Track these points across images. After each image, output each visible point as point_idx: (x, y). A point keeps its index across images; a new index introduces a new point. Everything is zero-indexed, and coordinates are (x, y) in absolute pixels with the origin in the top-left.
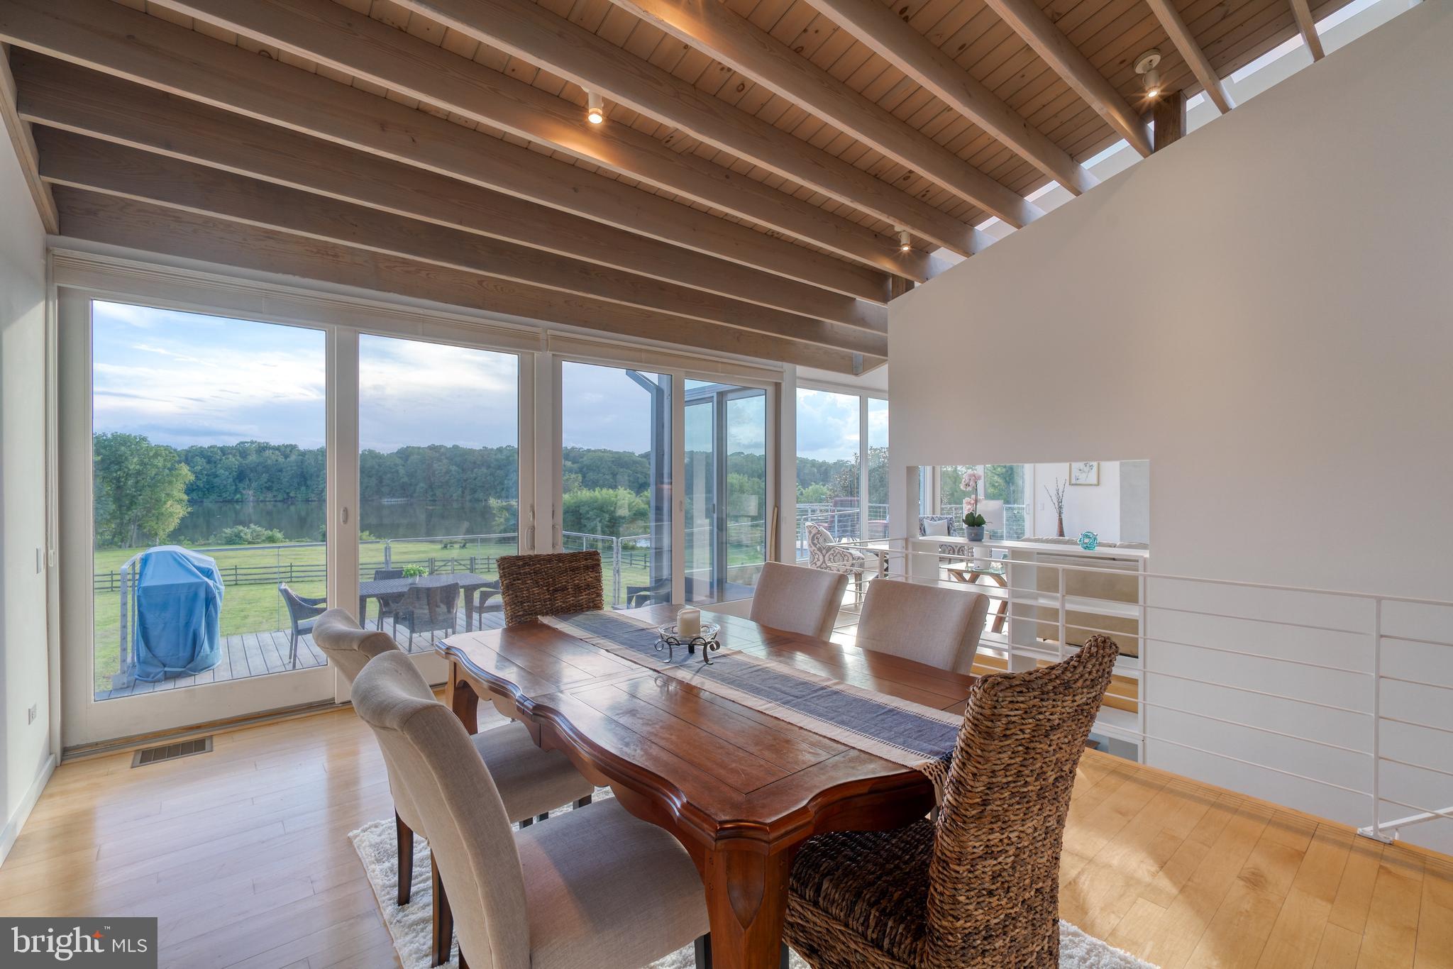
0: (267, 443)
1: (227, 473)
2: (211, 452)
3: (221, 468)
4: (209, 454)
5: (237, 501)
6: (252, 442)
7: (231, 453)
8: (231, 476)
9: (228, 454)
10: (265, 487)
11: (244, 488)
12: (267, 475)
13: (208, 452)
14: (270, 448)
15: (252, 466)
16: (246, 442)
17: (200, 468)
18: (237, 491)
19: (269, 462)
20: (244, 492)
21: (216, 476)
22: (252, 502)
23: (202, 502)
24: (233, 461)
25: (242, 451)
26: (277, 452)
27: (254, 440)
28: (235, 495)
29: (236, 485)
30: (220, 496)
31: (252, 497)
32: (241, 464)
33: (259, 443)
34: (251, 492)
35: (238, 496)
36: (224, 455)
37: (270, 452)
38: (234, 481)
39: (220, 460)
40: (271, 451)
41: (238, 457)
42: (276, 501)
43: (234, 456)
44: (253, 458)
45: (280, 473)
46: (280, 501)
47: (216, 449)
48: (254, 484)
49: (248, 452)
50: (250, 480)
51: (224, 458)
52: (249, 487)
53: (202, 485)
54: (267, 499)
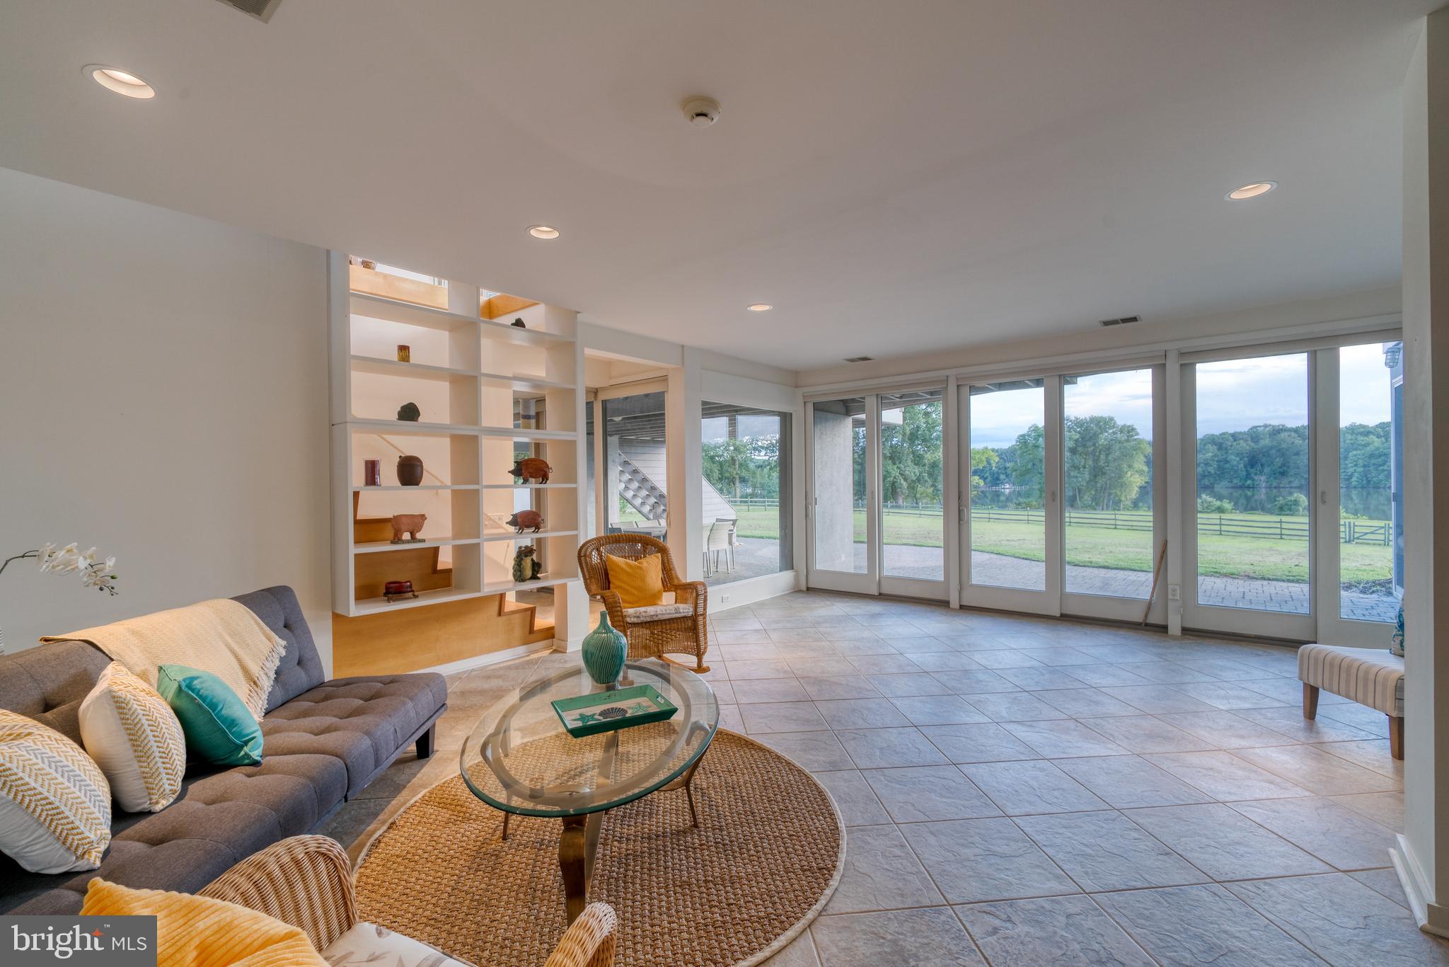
0: (1283, 426)
1: (1238, 459)
2: (1222, 439)
3: (1231, 454)
4: (1220, 441)
5: (1248, 487)
6: (1266, 426)
7: (1242, 439)
8: (1242, 462)
9: (1240, 439)
10: (1280, 472)
11: (1256, 474)
12: (1282, 459)
13: (1219, 439)
14: (1285, 430)
15: (1264, 450)
16: (1260, 426)
17: (1210, 454)
18: (1248, 476)
19: (1284, 446)
20: (1256, 478)
21: (1227, 462)
22: (1266, 488)
23: (1213, 487)
24: (1244, 446)
25: (1254, 434)
26: (1293, 434)
27: (1268, 423)
28: (1246, 481)
29: (1247, 471)
30: (1231, 482)
31: (1264, 484)
32: (1253, 448)
33: (1273, 426)
34: (1263, 478)
35: (1249, 482)
36: (1235, 440)
37: (1283, 435)
38: (1245, 467)
39: (1231, 446)
40: (1286, 434)
41: (1249, 442)
42: (1291, 487)
43: (1246, 441)
44: (1266, 442)
45: (1296, 457)
46: (1295, 488)
47: (1226, 436)
48: (1267, 470)
49: (1261, 436)
50: (1262, 465)
51: (1235, 443)
52: (1261, 472)
53: (1213, 471)
54: (1281, 485)
